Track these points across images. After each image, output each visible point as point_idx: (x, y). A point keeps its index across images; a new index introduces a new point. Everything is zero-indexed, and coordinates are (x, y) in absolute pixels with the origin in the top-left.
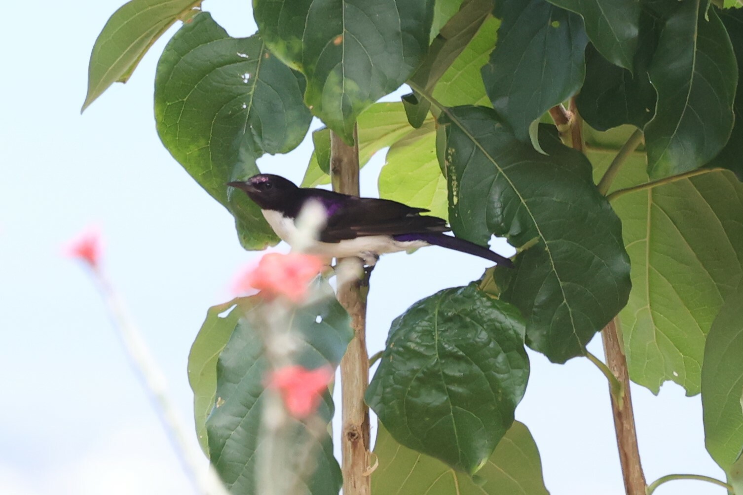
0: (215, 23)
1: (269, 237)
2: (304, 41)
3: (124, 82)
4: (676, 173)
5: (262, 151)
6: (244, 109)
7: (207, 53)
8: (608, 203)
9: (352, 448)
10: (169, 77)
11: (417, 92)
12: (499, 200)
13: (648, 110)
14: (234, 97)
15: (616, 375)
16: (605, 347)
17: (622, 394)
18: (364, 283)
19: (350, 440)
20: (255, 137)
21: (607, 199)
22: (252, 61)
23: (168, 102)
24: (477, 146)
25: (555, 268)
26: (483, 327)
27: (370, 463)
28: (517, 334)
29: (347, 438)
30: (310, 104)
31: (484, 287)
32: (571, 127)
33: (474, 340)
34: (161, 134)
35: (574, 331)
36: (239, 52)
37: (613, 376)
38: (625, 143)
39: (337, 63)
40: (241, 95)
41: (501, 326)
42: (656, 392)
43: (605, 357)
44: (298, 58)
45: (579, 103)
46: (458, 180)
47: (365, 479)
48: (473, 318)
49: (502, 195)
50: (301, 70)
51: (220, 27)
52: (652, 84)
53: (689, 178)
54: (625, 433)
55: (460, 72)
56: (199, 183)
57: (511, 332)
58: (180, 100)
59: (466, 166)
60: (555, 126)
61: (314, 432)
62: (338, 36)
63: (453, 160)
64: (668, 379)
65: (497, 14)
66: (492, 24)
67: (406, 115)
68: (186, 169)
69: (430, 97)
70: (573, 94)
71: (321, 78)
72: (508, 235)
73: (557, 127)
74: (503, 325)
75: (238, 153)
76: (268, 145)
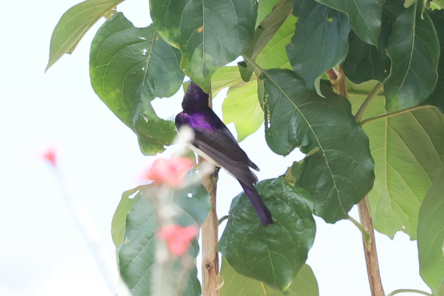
0: (126, 19)
1: (158, 147)
2: (180, 30)
3: (70, 53)
4: (403, 108)
5: (154, 96)
6: (143, 70)
7: (122, 36)
8: (361, 128)
9: (208, 273)
10: (98, 51)
11: (247, 60)
12: (295, 125)
13: (386, 71)
14: (137, 64)
15: (366, 230)
16: (360, 213)
17: (370, 241)
18: (215, 175)
19: (207, 268)
20: (150, 87)
21: (360, 124)
22: (148, 41)
23: (98, 66)
24: (282, 93)
25: (329, 167)
26: (288, 204)
27: (219, 282)
28: (308, 208)
29: (205, 268)
30: (183, 68)
31: (287, 178)
32: (339, 80)
33: (282, 212)
34: (93, 85)
35: (341, 205)
36: (140, 37)
37: (364, 230)
38: (372, 90)
39: (200, 44)
40: (141, 62)
41: (299, 203)
42: (392, 238)
43: (360, 220)
44: (176, 41)
45: (344, 67)
46: (271, 113)
47: (216, 292)
48: (282, 198)
49: (298, 122)
50: (178, 48)
51: (129, 21)
52: (389, 56)
53: (411, 112)
54: (372, 265)
55: (272, 48)
56: (116, 115)
57: (305, 207)
58: (105, 65)
59: (276, 105)
60: (329, 81)
61: (186, 264)
62: (200, 27)
63: (268, 101)
64: (399, 230)
65: (295, 14)
66: (292, 20)
67: (240, 73)
68: (108, 106)
69: (254, 63)
70: (341, 61)
71: (190, 52)
72: (301, 147)
73: (331, 81)
74: (300, 202)
75: (140, 97)
76: (158, 92)
